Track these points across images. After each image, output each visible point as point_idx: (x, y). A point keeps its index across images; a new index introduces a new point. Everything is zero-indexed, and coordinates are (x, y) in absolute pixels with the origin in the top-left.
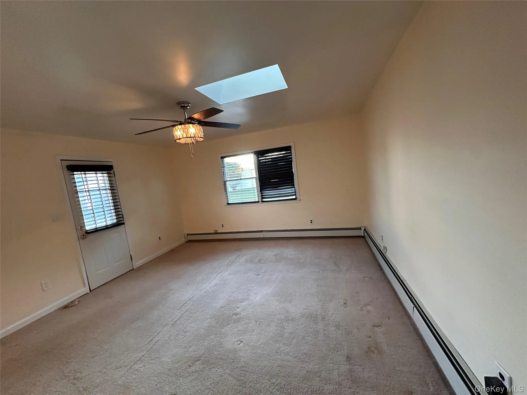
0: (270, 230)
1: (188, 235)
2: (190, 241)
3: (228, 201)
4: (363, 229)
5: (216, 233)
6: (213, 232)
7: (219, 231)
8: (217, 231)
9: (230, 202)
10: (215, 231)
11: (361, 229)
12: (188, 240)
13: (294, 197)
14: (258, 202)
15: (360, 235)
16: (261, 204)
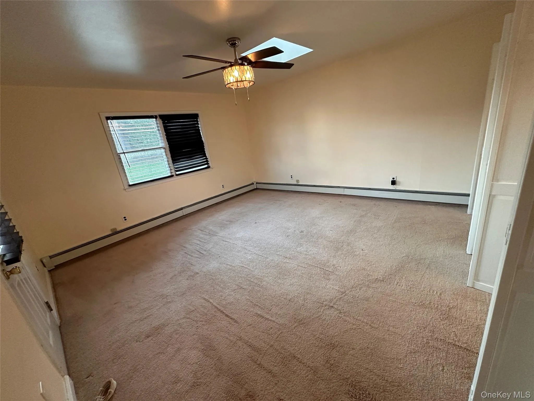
0: (190, 204)
1: (51, 257)
2: (58, 267)
3: (128, 182)
4: (255, 183)
5: (115, 232)
6: (110, 233)
7: (119, 229)
8: (116, 229)
9: (131, 184)
10: (111, 230)
11: (254, 184)
12: (55, 266)
13: (206, 166)
14: (172, 176)
15: (254, 188)
16: (175, 178)
